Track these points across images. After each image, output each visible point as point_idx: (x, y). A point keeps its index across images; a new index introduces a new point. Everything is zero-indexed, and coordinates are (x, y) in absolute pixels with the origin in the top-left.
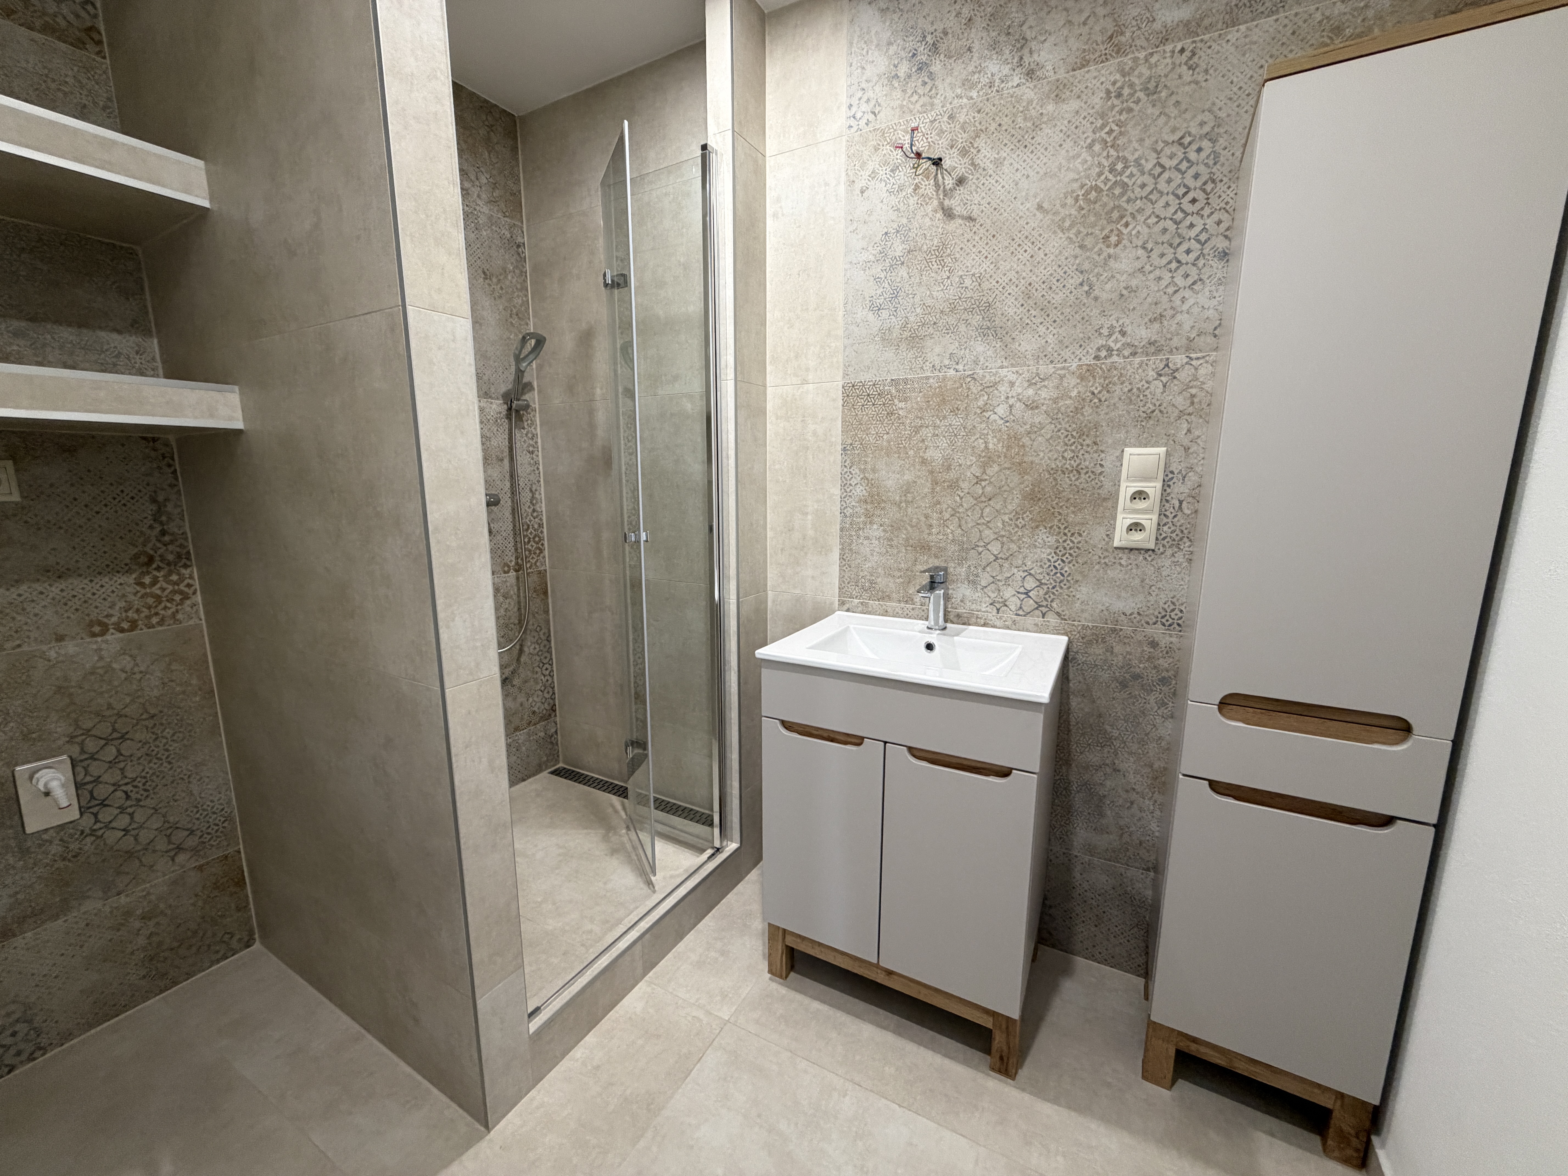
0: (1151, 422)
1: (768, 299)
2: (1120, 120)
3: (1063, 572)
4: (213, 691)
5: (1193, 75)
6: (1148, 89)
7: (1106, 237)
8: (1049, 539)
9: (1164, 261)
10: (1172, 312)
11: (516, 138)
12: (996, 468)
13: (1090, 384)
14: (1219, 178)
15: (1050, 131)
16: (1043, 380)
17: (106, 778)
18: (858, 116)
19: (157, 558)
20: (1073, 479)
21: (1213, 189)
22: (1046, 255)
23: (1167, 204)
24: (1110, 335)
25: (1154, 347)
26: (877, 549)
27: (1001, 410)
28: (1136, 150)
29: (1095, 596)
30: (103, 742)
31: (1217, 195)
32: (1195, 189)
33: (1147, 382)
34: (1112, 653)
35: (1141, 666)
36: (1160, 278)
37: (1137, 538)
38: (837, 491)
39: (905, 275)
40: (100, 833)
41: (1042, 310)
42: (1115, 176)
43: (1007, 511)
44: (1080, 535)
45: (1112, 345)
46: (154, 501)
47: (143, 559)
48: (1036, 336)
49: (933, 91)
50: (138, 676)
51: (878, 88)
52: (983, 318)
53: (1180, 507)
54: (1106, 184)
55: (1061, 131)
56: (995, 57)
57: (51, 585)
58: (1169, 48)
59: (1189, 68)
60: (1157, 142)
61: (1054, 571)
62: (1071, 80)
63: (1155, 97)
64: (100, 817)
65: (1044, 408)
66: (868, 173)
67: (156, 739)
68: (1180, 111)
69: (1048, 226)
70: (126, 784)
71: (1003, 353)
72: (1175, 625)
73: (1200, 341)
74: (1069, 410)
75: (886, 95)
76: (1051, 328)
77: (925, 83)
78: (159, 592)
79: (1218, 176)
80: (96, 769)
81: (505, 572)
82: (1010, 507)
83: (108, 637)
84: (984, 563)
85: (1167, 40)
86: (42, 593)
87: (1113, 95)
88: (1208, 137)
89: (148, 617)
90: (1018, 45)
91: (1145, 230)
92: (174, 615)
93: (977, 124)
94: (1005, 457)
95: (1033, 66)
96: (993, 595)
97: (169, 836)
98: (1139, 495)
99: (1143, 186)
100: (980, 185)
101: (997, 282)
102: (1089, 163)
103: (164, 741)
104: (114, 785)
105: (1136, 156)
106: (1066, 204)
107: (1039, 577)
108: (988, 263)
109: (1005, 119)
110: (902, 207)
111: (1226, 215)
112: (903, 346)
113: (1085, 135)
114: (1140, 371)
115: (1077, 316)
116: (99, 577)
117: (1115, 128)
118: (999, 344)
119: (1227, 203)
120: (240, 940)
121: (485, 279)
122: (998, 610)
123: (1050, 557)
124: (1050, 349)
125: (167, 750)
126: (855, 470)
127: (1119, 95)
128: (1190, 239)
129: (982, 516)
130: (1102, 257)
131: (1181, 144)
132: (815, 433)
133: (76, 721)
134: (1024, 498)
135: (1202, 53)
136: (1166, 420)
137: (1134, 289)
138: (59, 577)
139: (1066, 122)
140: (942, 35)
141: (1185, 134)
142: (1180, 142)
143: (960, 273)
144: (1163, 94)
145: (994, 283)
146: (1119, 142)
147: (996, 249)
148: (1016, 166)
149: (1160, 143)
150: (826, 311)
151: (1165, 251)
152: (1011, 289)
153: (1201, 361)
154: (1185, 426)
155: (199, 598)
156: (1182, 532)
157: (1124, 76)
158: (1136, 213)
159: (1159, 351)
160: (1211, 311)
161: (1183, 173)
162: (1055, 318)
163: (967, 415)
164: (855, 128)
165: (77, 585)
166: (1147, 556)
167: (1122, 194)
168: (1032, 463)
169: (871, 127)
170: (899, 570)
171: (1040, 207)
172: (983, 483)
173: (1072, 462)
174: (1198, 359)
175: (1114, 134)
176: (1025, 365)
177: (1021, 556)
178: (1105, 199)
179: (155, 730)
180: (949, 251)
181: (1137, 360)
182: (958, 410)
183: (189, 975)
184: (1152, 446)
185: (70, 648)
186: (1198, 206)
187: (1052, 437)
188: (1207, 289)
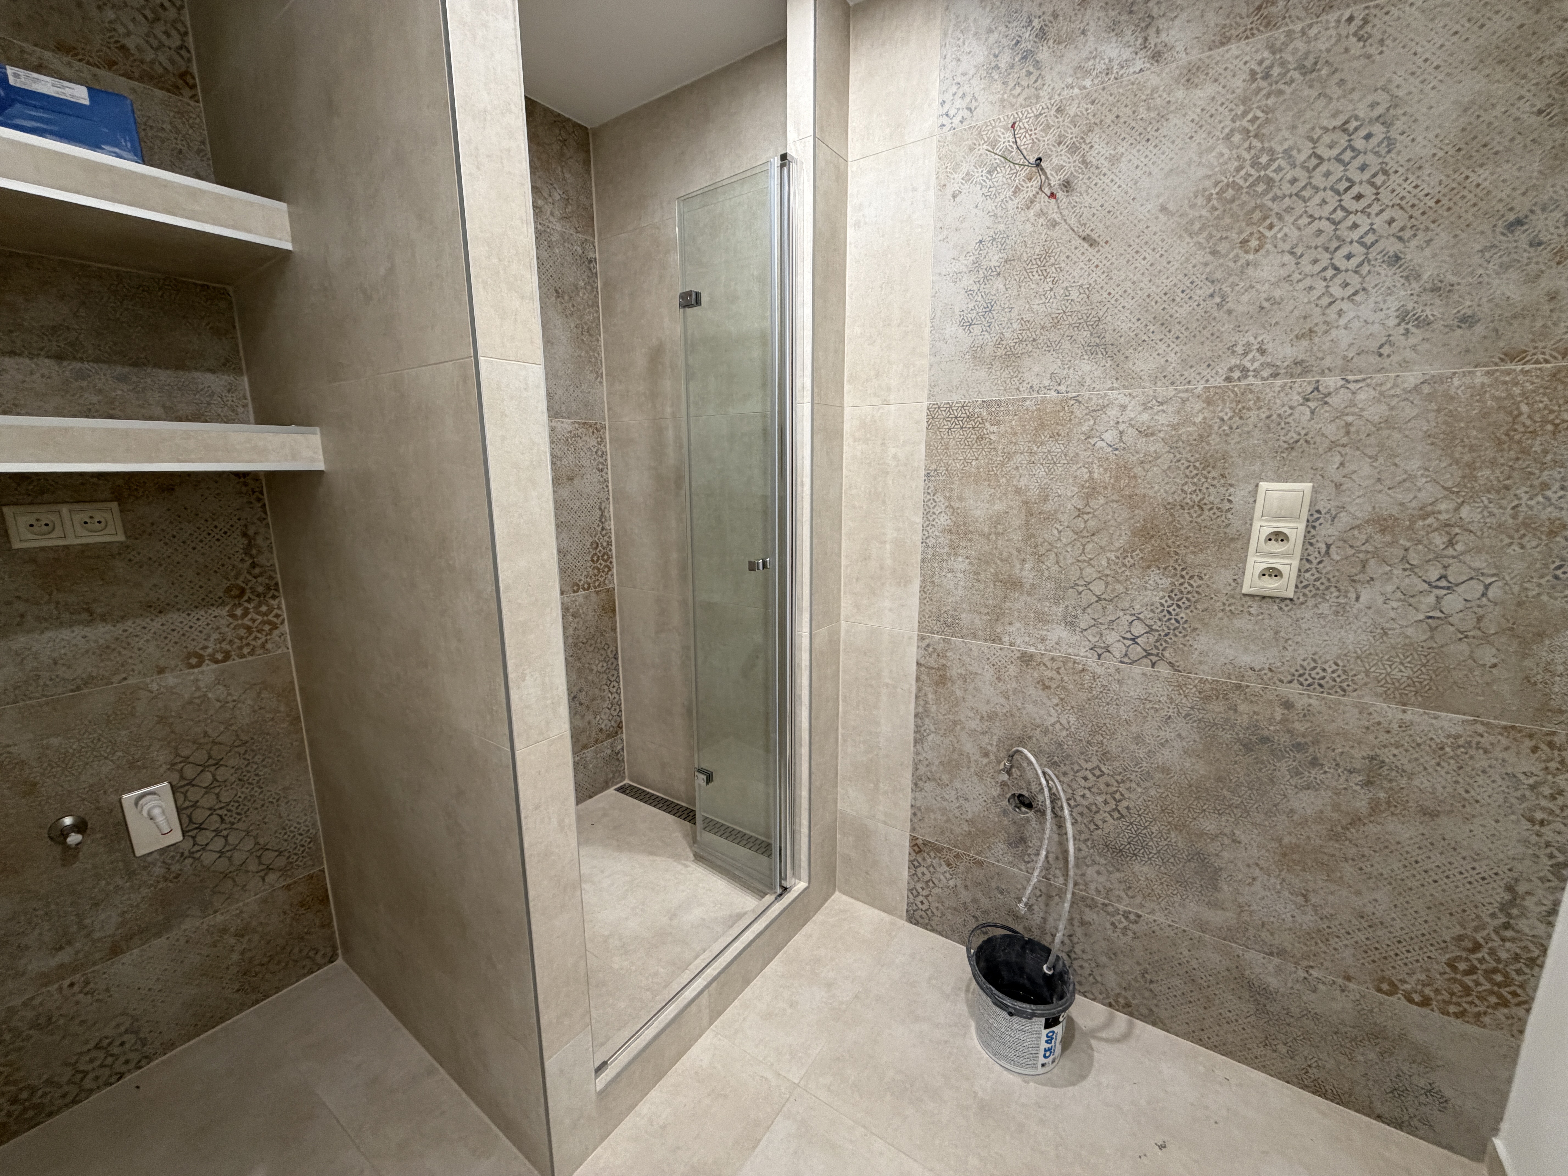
0: (1294, 454)
1: (847, 314)
2: (1266, 106)
3: (1178, 618)
4: (299, 717)
5: (1364, 46)
6: (1304, 66)
7: (1245, 242)
8: (1163, 581)
9: (1317, 268)
10: (1325, 327)
11: (588, 151)
12: (1102, 501)
13: (1219, 408)
14: (1393, 170)
15: (1178, 122)
16: (1161, 404)
17: (204, 802)
18: (951, 113)
19: (248, 591)
20: (1195, 515)
21: (1384, 182)
22: (1169, 263)
23: (1324, 202)
24: (1245, 354)
25: (1300, 368)
26: (962, 583)
27: (1109, 436)
28: (1286, 139)
29: (1217, 648)
30: (201, 768)
31: (1390, 188)
32: (1361, 183)
33: (1291, 408)
34: (1236, 711)
35: (1272, 728)
36: (1311, 288)
37: (1271, 585)
38: (919, 520)
39: (1001, 286)
40: (197, 855)
41: (1162, 324)
42: (1258, 171)
43: (1113, 548)
44: (1201, 578)
45: (1248, 365)
46: (245, 535)
47: (235, 592)
48: (1155, 354)
49: (1040, 81)
50: (231, 705)
51: (975, 82)
52: (1091, 334)
53: (1327, 552)
54: (1246, 180)
55: (1193, 121)
56: (1114, 39)
57: (152, 620)
58: (1332, 17)
59: (1359, 40)
60: (1313, 129)
61: (1168, 616)
62: (1207, 61)
63: (1314, 75)
64: (198, 839)
65: (1162, 435)
66: (961, 176)
67: (247, 766)
68: (1344, 91)
69: (1173, 231)
70: (221, 808)
71: (1113, 373)
72: (1316, 686)
73: (1361, 362)
74: (1191, 438)
75: (984, 89)
76: (1172, 345)
77: (1029, 74)
78: (250, 623)
79: (1392, 165)
80: (194, 794)
81: (574, 592)
82: (1117, 545)
83: (204, 668)
84: (1084, 603)
85: (1331, 7)
86: (145, 628)
87: (1259, 76)
88: (1381, 120)
89: (240, 648)
90: (1143, 25)
91: (1294, 233)
92: (263, 646)
93: (1090, 117)
94: (1113, 488)
95: (1159, 48)
96: (1093, 640)
97: (259, 857)
98: (1279, 537)
99: (1294, 181)
100: (1092, 186)
101: (1109, 294)
102: (1226, 156)
103: (255, 766)
104: (210, 809)
105: (1286, 146)
106: (1196, 204)
107: (1147, 622)
108: (1099, 273)
109: (1124, 109)
110: (999, 212)
111: (1401, 212)
112: (997, 364)
113: (1222, 125)
114: (1282, 394)
115: (1205, 332)
116: (197, 610)
117: (1259, 114)
118: (1110, 363)
119: (1402, 198)
120: (324, 955)
121: (558, 297)
122: (1099, 656)
123: (1163, 601)
124: (1170, 369)
125: (257, 775)
126: (939, 498)
127: (1267, 76)
128: (1351, 242)
129: (1083, 552)
130: (1239, 263)
131: (1345, 131)
132: (895, 457)
133: (176, 749)
134: (1134, 534)
135: (1376, 21)
136: (1313, 451)
137: (1278, 300)
138: (160, 612)
139: (1199, 110)
140: (1051, 18)
141: (1350, 118)
142: (1343, 128)
143: (1066, 284)
144: (1324, 72)
145: (1105, 295)
146: (1263, 131)
147: (1109, 257)
148: (1136, 162)
149: (1317, 129)
150: (911, 327)
151: (1319, 257)
152: (1128, 303)
153: (1360, 385)
154: (1338, 459)
155: (286, 628)
156: (1329, 580)
157: (1274, 53)
158: (1283, 214)
159: (1306, 371)
160: (1377, 325)
161: (1346, 164)
162: (1178, 333)
163: (1069, 441)
164: (948, 127)
165: (175, 618)
166: (1283, 605)
167: (1266, 192)
168: (1144, 496)
169: (966, 125)
170: (986, 606)
171: (1163, 209)
172: (1086, 517)
173: (1194, 496)
174: (1356, 381)
175: (1258, 122)
176: (1140, 387)
177: (1128, 598)
178: (1245, 197)
179: (247, 756)
180: (1052, 260)
181: (1279, 382)
182: (1059, 435)
183: (278, 989)
184: (1294, 481)
185: (170, 680)
186: (1364, 203)
187: (1169, 467)
188: (1372, 299)
